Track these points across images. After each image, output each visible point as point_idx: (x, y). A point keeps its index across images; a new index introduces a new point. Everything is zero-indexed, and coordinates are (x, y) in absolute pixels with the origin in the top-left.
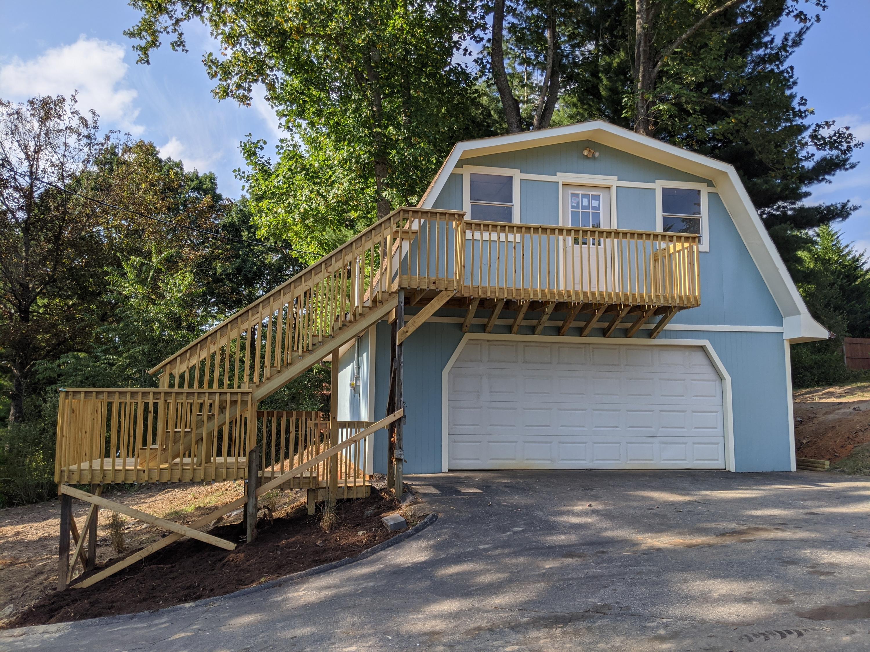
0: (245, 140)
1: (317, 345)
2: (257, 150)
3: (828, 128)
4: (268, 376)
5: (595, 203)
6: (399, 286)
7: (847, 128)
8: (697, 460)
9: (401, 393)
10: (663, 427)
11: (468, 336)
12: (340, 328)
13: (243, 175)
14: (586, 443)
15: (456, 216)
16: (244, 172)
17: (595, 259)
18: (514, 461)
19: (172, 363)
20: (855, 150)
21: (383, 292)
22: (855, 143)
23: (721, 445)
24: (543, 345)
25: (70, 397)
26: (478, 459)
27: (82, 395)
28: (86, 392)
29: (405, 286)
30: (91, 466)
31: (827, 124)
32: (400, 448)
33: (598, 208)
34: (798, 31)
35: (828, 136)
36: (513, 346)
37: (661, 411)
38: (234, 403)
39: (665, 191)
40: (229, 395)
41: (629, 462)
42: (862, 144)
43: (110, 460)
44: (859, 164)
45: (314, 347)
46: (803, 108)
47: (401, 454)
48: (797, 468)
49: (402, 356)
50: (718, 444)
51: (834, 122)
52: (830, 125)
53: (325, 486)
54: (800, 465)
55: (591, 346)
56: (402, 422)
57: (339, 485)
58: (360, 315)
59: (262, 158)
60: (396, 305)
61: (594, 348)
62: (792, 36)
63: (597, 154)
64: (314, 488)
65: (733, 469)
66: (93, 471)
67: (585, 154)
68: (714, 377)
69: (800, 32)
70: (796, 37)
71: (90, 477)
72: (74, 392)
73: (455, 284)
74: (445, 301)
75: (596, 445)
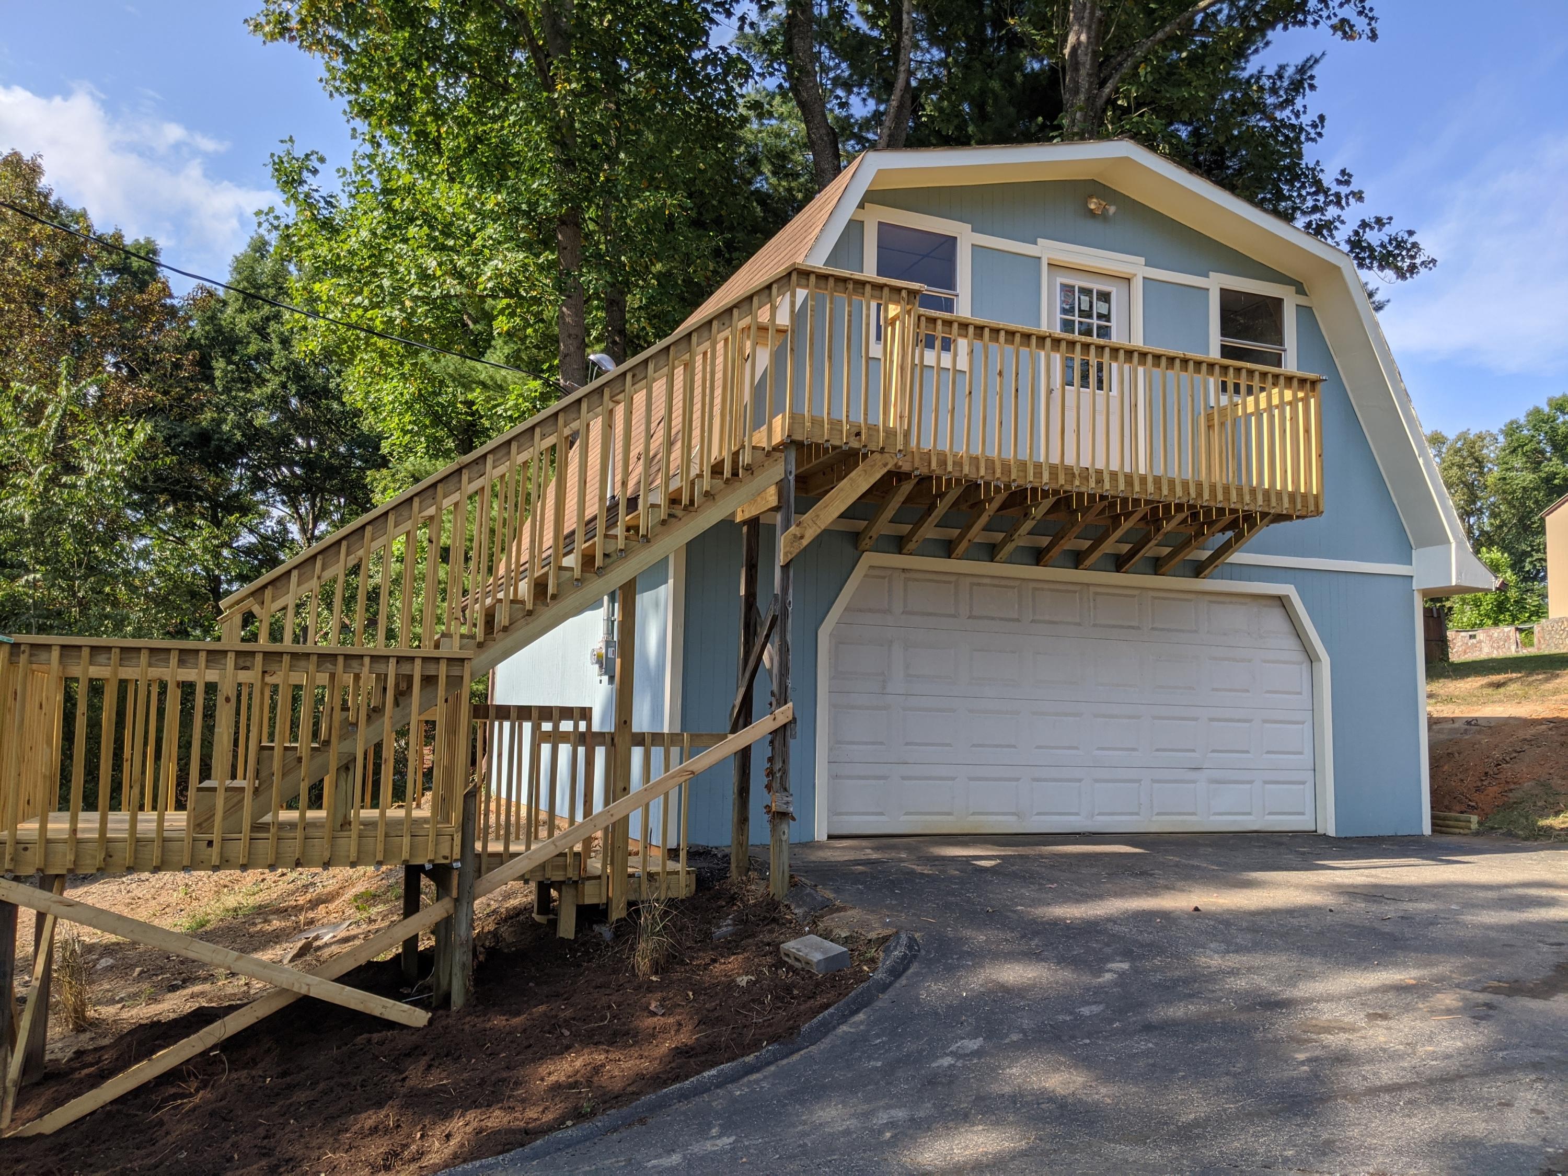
0: (280, 150)
1: (614, 557)
2: (305, 174)
3: (1380, 230)
4: (506, 622)
5: (1101, 307)
6: (789, 436)
7: (1411, 233)
8: (1270, 814)
9: (787, 670)
10: (1213, 751)
11: (869, 559)
12: (664, 523)
13: (276, 223)
14: (1080, 780)
15: (904, 293)
16: (277, 218)
17: (1104, 417)
18: (950, 818)
19: (278, 584)
20: (1422, 270)
21: (754, 448)
22: (1423, 258)
23: (1309, 785)
24: (1003, 582)
25: (23, 658)
26: (882, 814)
27: (55, 653)
28: (63, 647)
29: (797, 437)
30: (74, 831)
31: (1379, 221)
32: (785, 790)
33: (1107, 318)
34: (1300, 62)
35: (1379, 243)
36: (950, 582)
37: (1211, 720)
38: (429, 681)
39: (1225, 294)
40: (418, 662)
41: (1155, 818)
42: (1434, 261)
43: (95, 816)
44: (1390, 305)
45: (608, 561)
46: (1344, 190)
47: (787, 803)
48: (1433, 831)
49: (791, 591)
50: (1304, 783)
51: (1390, 218)
52: (1384, 225)
53: (599, 873)
54: (1438, 824)
55: (1091, 588)
56: (788, 733)
57: (630, 870)
58: (707, 494)
59: (317, 191)
60: (778, 478)
61: (1096, 594)
62: (1290, 71)
63: (1112, 210)
64: (575, 878)
65: (1332, 832)
66: (79, 842)
67: (1092, 206)
68: (1299, 656)
69: (1303, 66)
70: (1296, 73)
71: (71, 857)
72: (32, 646)
73: (900, 439)
74: (878, 476)
75: (1097, 785)
